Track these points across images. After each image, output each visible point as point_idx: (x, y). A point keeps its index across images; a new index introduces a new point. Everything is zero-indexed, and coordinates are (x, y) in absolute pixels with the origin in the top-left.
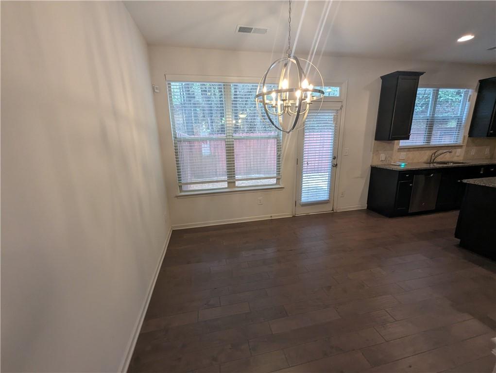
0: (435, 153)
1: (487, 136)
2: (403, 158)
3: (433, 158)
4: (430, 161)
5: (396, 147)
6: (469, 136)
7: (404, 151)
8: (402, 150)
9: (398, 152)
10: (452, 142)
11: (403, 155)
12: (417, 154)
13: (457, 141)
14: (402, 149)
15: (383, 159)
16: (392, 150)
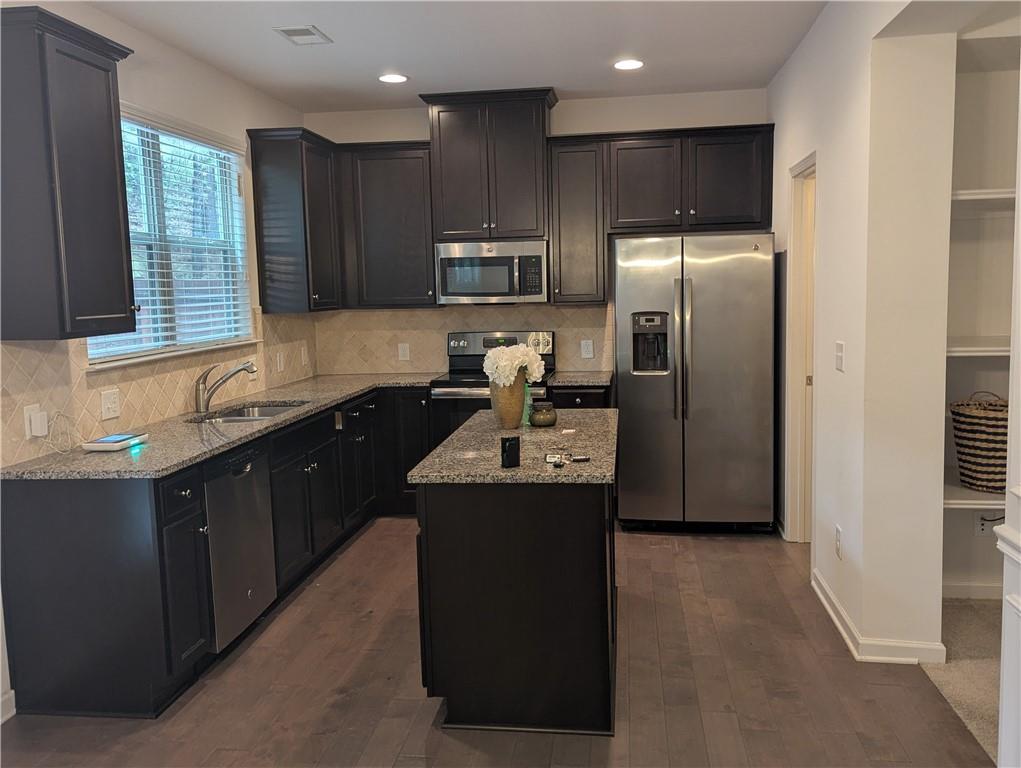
0: (204, 378)
1: (310, 310)
2: (112, 415)
3: (203, 397)
4: (198, 411)
5: (78, 368)
6: (264, 311)
7: (112, 383)
8: (103, 377)
9: (90, 386)
10: (226, 334)
11: (109, 399)
12: (150, 383)
13: (236, 329)
14: (99, 374)
15: (40, 430)
16: (66, 381)
